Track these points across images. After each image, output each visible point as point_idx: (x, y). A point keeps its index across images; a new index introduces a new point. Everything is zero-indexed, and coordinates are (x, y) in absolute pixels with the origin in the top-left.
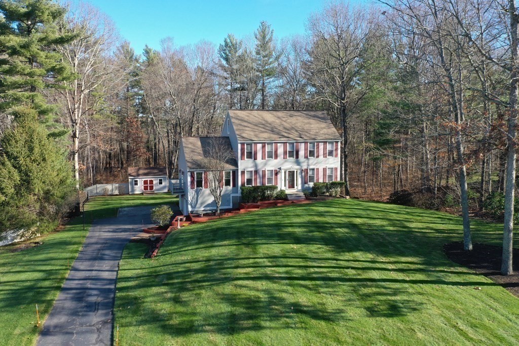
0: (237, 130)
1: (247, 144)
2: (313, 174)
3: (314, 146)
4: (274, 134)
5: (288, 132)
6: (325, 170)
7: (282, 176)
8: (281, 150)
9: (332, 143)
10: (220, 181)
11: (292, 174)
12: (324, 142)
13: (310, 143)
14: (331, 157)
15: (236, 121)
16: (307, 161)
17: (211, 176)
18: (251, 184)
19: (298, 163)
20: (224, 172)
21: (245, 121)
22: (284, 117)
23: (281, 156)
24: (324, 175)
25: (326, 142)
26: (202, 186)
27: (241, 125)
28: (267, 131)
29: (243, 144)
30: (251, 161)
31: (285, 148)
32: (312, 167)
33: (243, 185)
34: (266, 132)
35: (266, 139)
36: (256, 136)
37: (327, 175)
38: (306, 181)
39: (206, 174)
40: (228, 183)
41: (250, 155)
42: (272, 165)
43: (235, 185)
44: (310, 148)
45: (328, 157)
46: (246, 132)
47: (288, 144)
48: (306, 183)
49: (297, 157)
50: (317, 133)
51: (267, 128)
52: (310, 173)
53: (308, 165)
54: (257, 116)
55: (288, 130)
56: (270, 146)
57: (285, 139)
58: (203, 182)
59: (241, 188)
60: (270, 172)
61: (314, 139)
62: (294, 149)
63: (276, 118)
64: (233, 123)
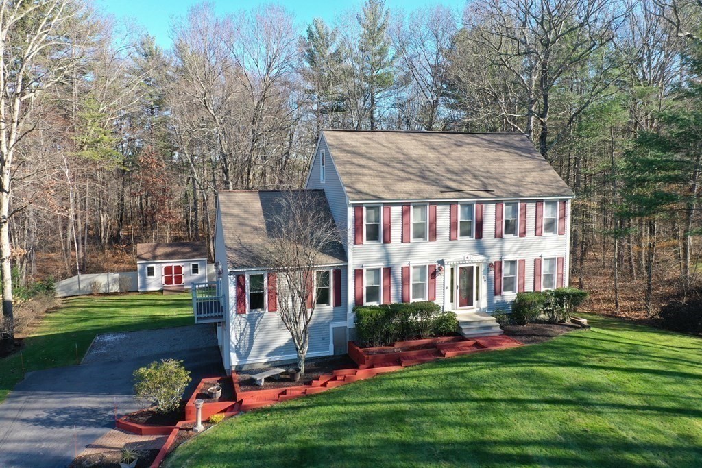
0: (343, 174)
1: (368, 208)
2: (513, 272)
3: (515, 210)
4: (428, 184)
5: (458, 178)
6: (538, 263)
7: (444, 279)
8: (443, 221)
9: (553, 203)
10: (305, 297)
11: (467, 273)
12: (537, 201)
13: (507, 204)
14: (551, 234)
15: (342, 155)
16: (499, 245)
17: (283, 283)
18: (377, 299)
19: (481, 249)
20: (314, 273)
21: (361, 155)
22: (444, 147)
23: (444, 234)
24: (536, 274)
25: (542, 201)
26: (261, 306)
27: (352, 163)
28: (412, 177)
29: (358, 207)
30: (376, 245)
31: (453, 214)
32: (509, 257)
33: (358, 302)
34: (409, 179)
35: (411, 195)
36: (387, 188)
37: (543, 273)
38: (498, 289)
39: (271, 277)
40: (323, 298)
41: (374, 234)
42: (424, 253)
43: (339, 301)
44: (506, 214)
45: (544, 234)
46: (365, 179)
47: (459, 206)
48: (497, 292)
49: (479, 235)
50: (520, 180)
51: (410, 170)
52: (506, 271)
53: (502, 254)
54: (385, 143)
55: (456, 174)
56: (419, 210)
57: (452, 194)
58: (266, 298)
59: (354, 310)
60: (418, 270)
61: (516, 195)
62: (472, 218)
63: (427, 149)
64: (335, 158)
